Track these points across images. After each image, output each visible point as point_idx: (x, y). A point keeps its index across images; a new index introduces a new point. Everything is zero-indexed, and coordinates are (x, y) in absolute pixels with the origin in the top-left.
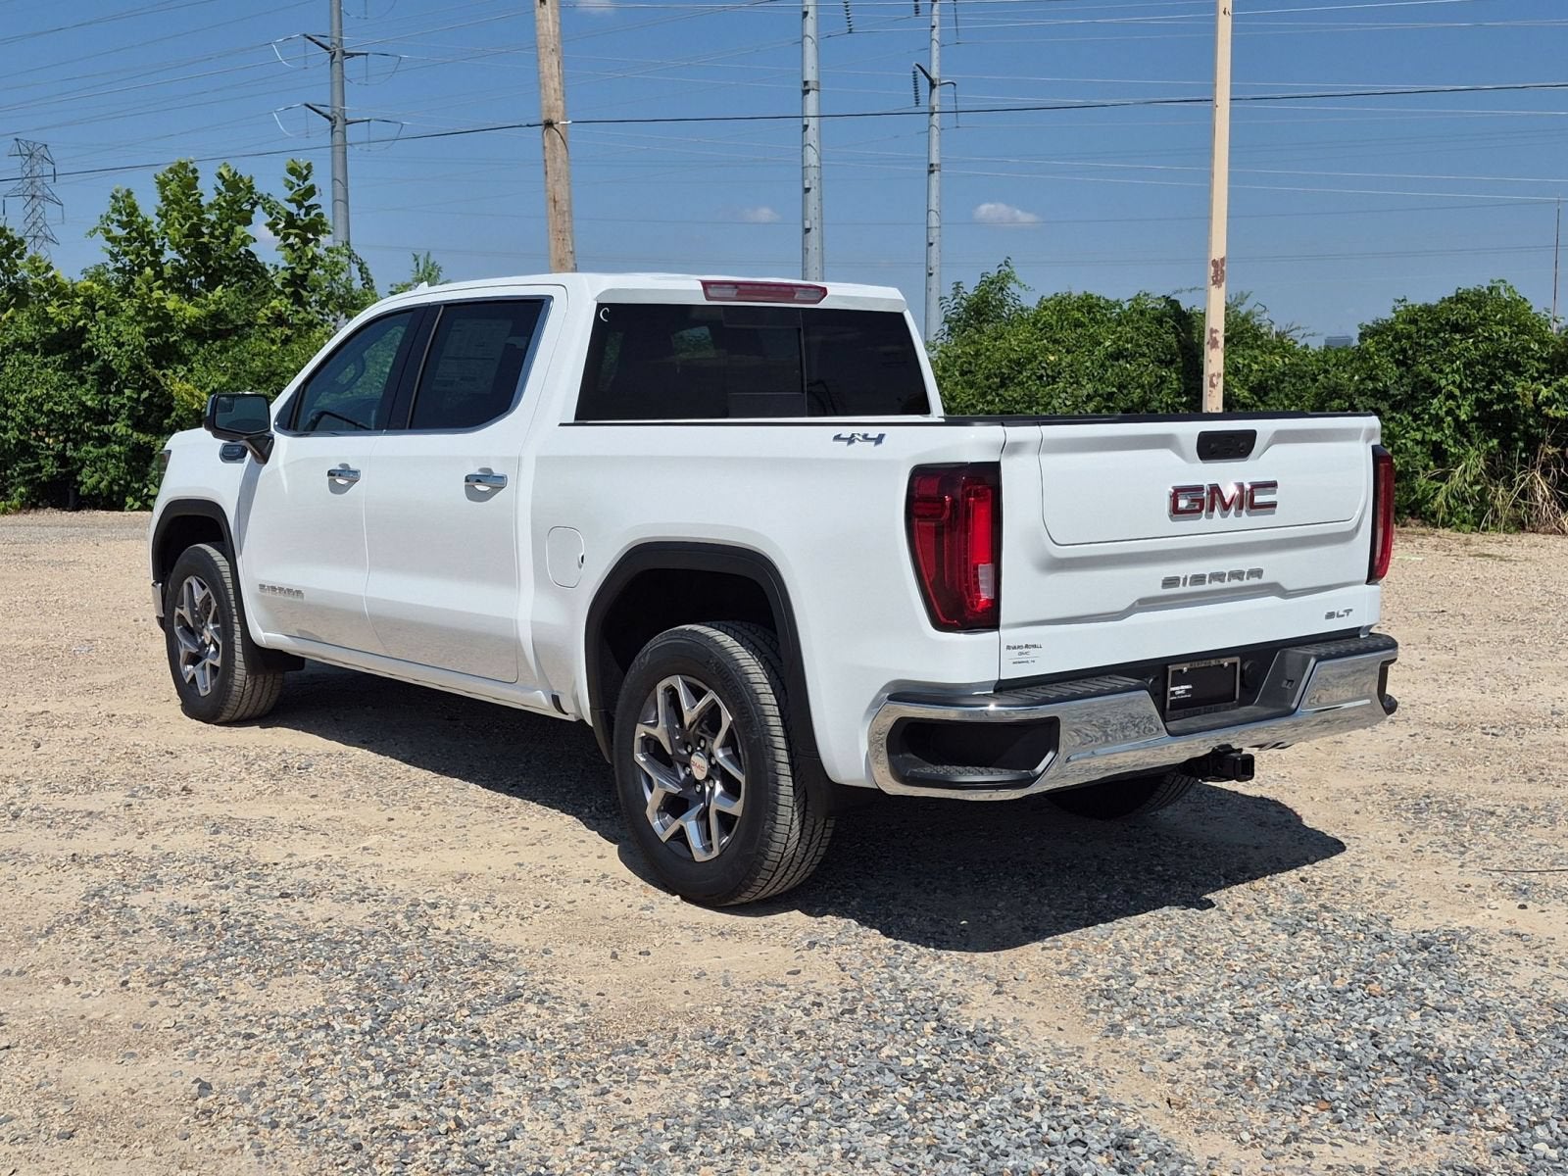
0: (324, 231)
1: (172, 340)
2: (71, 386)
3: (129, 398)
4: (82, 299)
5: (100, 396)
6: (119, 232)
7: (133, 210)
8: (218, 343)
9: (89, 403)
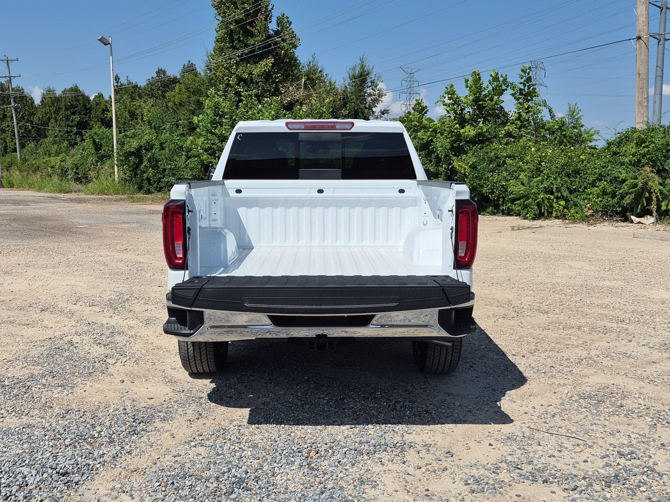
0: (535, 96)
1: (461, 144)
2: (427, 163)
3: (445, 168)
4: (432, 129)
5: (436, 168)
6: (447, 101)
7: (453, 93)
8: (480, 145)
9: (432, 170)
